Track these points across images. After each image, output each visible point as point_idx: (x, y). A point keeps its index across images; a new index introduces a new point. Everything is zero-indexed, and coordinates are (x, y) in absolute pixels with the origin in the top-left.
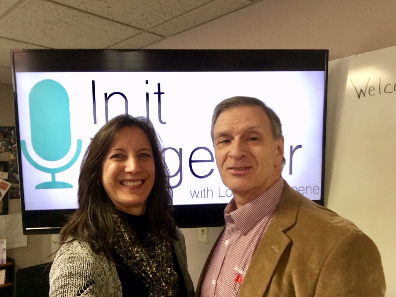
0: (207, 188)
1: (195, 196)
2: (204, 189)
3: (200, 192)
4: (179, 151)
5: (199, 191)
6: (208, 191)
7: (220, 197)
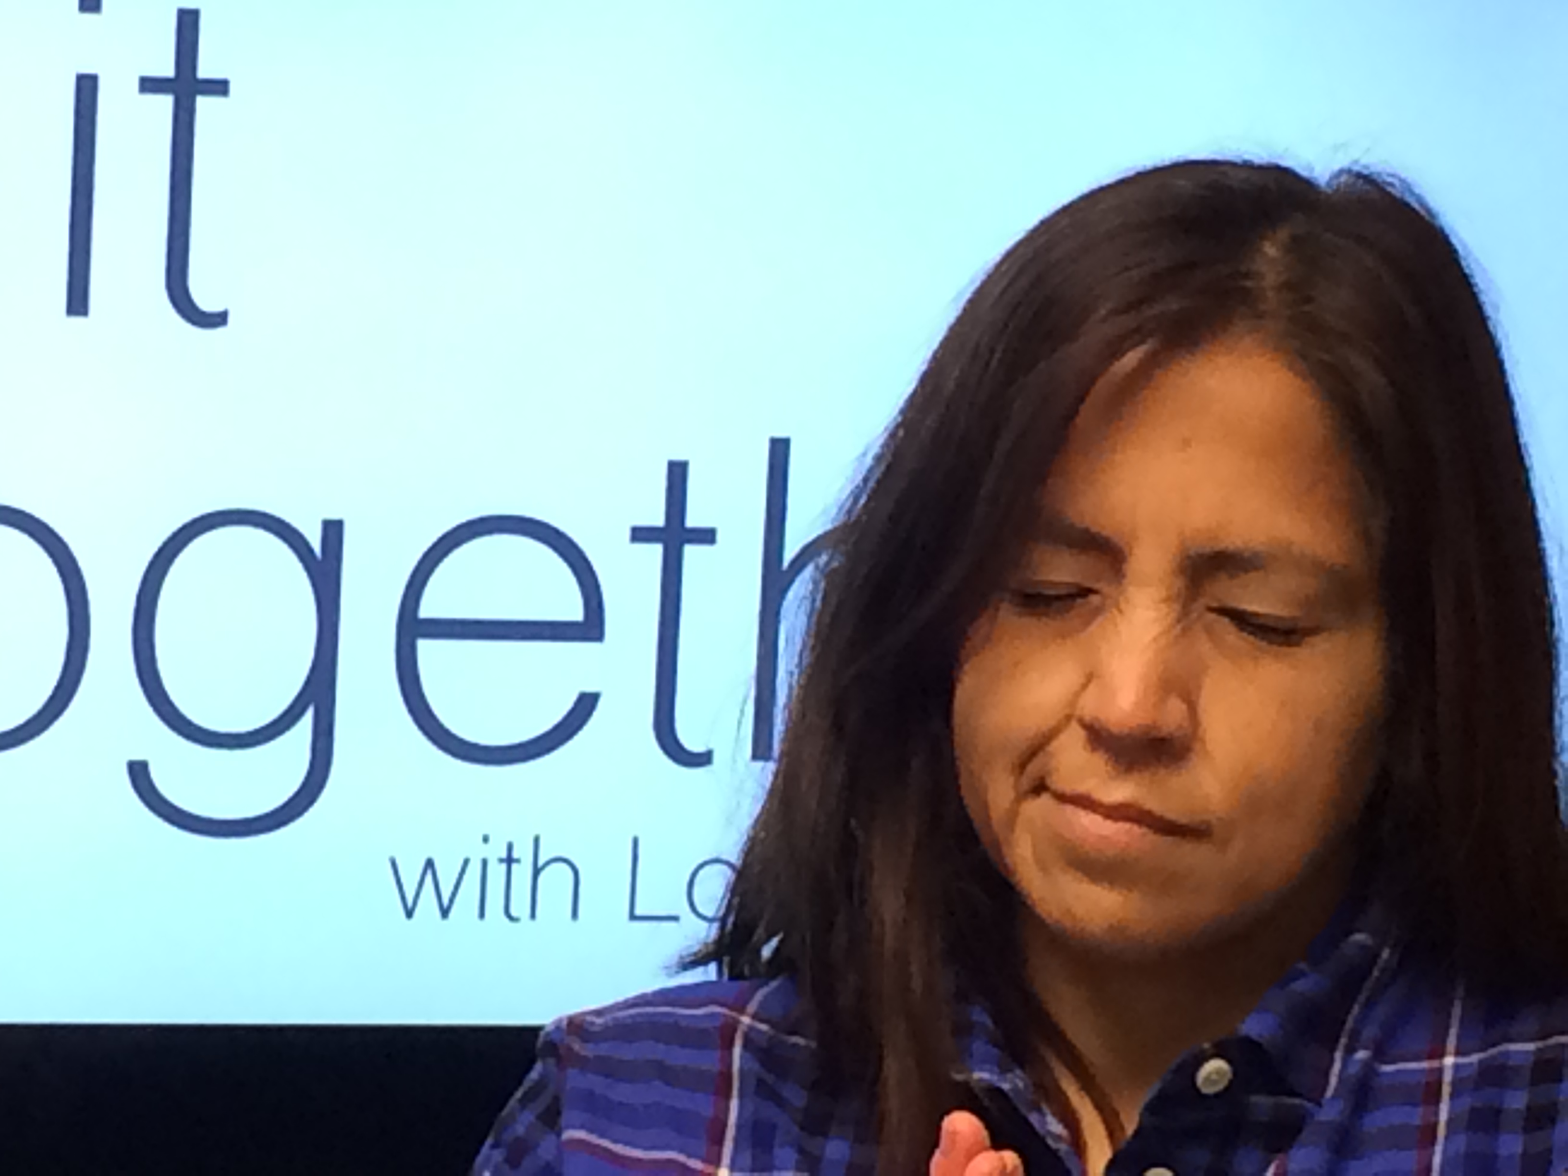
0: (537, 840)
1: (428, 903)
2: (510, 847)
3: (474, 871)
4: (315, 540)
5: (466, 862)
6: (537, 872)
7: (633, 917)
